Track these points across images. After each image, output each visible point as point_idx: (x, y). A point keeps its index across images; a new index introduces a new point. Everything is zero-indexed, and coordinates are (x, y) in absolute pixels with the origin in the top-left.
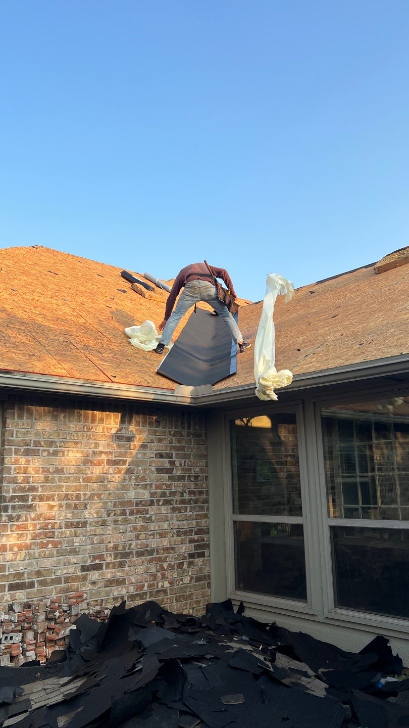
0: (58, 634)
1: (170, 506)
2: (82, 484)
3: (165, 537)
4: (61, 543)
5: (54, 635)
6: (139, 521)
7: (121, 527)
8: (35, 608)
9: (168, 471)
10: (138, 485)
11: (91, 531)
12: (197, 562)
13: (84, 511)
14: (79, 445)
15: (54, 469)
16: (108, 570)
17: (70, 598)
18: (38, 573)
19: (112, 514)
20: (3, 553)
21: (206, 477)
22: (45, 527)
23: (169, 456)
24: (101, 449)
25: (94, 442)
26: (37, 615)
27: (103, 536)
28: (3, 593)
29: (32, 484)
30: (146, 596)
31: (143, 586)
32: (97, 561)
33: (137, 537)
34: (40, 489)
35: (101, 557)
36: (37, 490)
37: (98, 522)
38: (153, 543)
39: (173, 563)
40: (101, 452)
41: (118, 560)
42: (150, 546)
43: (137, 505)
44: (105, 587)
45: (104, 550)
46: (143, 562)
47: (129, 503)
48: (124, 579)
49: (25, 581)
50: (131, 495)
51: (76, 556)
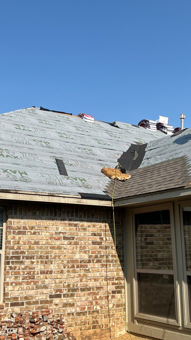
0: (36, 330)
1: (100, 263)
2: (50, 250)
3: (97, 281)
4: (38, 282)
5: (34, 330)
6: (82, 271)
7: (72, 274)
8: (24, 316)
9: (99, 243)
10: (81, 251)
11: (54, 276)
12: (117, 296)
13: (51, 265)
14: (47, 229)
15: (34, 242)
16: (65, 298)
17: (43, 312)
18: (26, 298)
19: (67, 267)
20: (7, 286)
21: (123, 247)
22: (29, 273)
23: (100, 235)
24: (60, 230)
25: (56, 227)
26: (25, 320)
27: (61, 279)
28: (7, 308)
29: (22, 250)
30: (87, 314)
31: (85, 308)
32: (58, 293)
33: (81, 281)
34: (26, 253)
35: (60, 291)
36: (25, 253)
37: (58, 271)
38: (90, 284)
39: (102, 296)
40: (60, 233)
41: (70, 293)
42: (89, 286)
43: (81, 262)
44: (63, 307)
45: (62, 287)
46: (84, 295)
47: (76, 261)
48: (74, 304)
49: (18, 302)
50: (77, 256)
51: (46, 290)
